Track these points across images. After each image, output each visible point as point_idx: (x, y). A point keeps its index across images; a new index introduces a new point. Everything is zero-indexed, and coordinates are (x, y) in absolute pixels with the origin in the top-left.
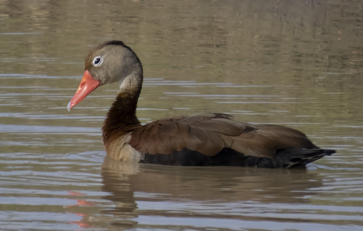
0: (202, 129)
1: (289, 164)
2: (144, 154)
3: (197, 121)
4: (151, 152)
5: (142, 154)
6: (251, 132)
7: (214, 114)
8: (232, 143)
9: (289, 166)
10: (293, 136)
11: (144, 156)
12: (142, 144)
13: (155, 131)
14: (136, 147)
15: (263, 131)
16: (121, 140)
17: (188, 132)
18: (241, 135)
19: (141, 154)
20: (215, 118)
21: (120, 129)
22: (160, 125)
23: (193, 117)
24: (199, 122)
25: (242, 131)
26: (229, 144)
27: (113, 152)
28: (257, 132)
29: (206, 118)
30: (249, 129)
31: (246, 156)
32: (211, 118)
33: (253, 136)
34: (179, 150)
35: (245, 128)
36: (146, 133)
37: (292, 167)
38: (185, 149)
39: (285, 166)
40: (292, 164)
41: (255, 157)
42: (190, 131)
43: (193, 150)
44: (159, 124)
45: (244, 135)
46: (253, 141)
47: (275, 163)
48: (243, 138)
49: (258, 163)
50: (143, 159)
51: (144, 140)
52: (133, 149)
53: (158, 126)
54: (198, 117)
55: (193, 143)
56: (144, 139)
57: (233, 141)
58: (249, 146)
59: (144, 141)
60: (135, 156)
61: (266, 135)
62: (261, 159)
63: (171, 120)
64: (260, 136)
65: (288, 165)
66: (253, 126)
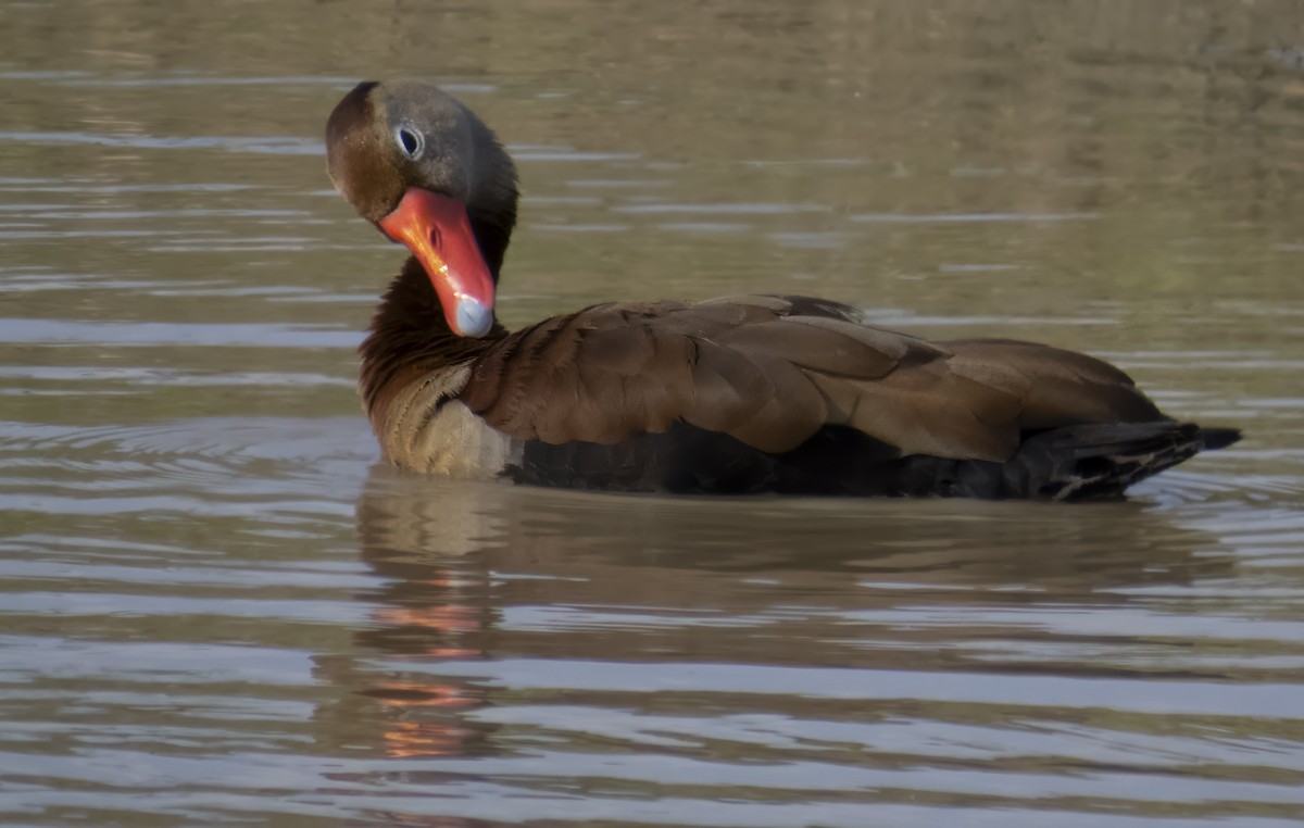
0: (747, 350)
1: (1067, 484)
2: (524, 443)
3: (724, 322)
4: (550, 435)
5: (514, 444)
6: (930, 367)
7: (786, 298)
8: (856, 406)
9: (1065, 491)
10: (1082, 379)
11: (521, 451)
12: (513, 404)
13: (562, 355)
14: (486, 411)
15: (969, 363)
16: (431, 386)
17: (689, 362)
18: (890, 378)
19: (508, 445)
20: (793, 312)
21: (434, 348)
22: (583, 333)
23: (709, 309)
24: (733, 327)
25: (896, 363)
26: (845, 409)
27: (397, 429)
28: (948, 367)
29: (755, 312)
30: (920, 355)
31: (905, 453)
32: (777, 313)
33: (936, 379)
34: (655, 427)
35: (903, 352)
36: (527, 363)
37: (1078, 496)
38: (679, 427)
39: (1049, 491)
40: (1077, 481)
41: (938, 459)
42: (695, 355)
43: (710, 427)
44: (578, 330)
45: (902, 376)
46: (935, 398)
47: (1012, 477)
48: (899, 389)
49: (947, 482)
50: (517, 462)
51: (522, 388)
52: (479, 420)
53: (575, 336)
54: (732, 308)
55: (711, 401)
56: (520, 384)
57: (858, 398)
58: (919, 417)
59: (520, 393)
60: (486, 449)
61: (978, 378)
62: (958, 465)
63: (625, 315)
64: (960, 378)
65: (1060, 486)
66: (931, 345)
